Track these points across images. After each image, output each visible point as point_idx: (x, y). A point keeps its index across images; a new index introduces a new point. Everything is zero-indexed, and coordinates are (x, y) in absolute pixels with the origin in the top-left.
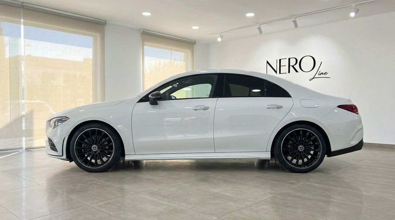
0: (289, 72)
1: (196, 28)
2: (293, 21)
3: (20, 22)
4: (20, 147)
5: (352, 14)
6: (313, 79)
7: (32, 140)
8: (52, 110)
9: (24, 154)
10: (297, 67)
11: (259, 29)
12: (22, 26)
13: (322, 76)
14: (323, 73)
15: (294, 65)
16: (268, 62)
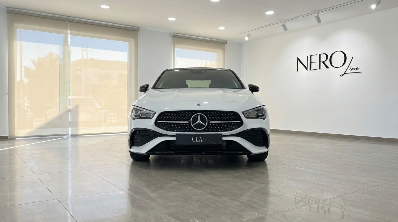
0: (320, 68)
1: (222, 28)
3: (67, 32)
4: (67, 133)
5: (373, 6)
6: (344, 74)
9: (70, 139)
10: (328, 63)
11: (284, 26)
12: (69, 36)
13: (353, 71)
14: (354, 68)
15: (325, 61)
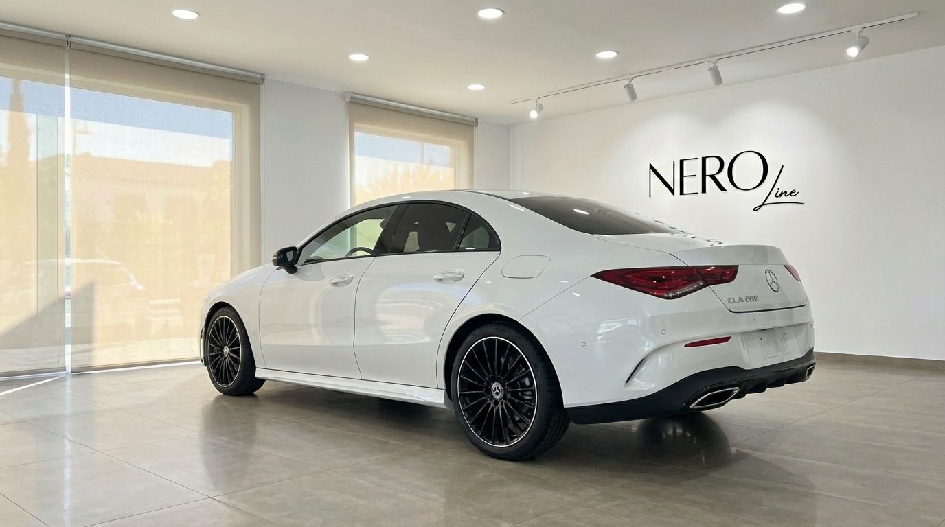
0: (704, 191)
1: (476, 87)
2: (710, 69)
3: (64, 79)
4: (60, 365)
5: (853, 52)
6: (761, 206)
7: (89, 350)
8: (134, 282)
9: (69, 382)
10: (723, 178)
11: (630, 88)
12: (67, 90)
13: (783, 199)
14: (786, 192)
15: (717, 174)
16: (652, 168)
